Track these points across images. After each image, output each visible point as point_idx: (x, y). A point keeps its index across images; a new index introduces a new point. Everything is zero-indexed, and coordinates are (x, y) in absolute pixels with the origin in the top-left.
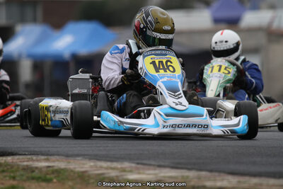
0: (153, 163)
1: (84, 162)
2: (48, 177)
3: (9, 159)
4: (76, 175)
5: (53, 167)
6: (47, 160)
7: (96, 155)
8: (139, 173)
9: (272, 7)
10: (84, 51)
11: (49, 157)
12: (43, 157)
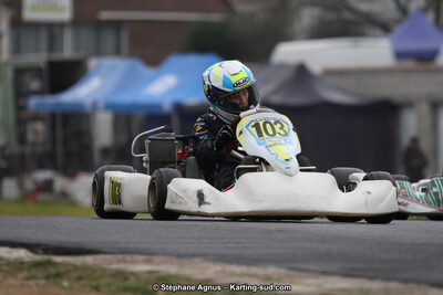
3: (89, 259)
11: (149, 257)
12: (140, 258)
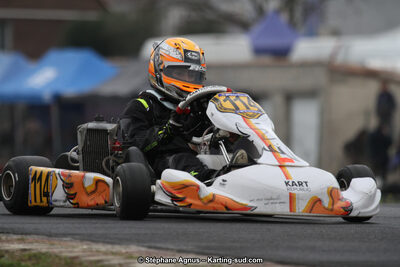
0: (171, 246)
1: (74, 244)
2: (23, 264)
4: (63, 262)
5: (30, 250)
6: (21, 241)
7: (91, 235)
9: (336, 33)
10: (70, 90)
11: (24, 237)
12: (15, 237)
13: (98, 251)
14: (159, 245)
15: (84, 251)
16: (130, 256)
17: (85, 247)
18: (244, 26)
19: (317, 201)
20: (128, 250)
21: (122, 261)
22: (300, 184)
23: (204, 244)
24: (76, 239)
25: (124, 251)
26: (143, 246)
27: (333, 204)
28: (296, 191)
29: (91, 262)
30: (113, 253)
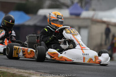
0: (42, 71)
4: (11, 75)
5: (1, 70)
8: (36, 75)
9: (94, 10)
13: (21, 72)
14: (39, 71)
15: (17, 71)
16: (30, 74)
17: (17, 70)
18: (67, 7)
19: (91, 59)
20: (30, 72)
21: (28, 75)
22: (87, 54)
23: (52, 71)
24: (15, 68)
25: (29, 72)
26: (34, 71)
27: (96, 60)
28: (85, 56)
29: (19, 75)
30: (25, 73)
